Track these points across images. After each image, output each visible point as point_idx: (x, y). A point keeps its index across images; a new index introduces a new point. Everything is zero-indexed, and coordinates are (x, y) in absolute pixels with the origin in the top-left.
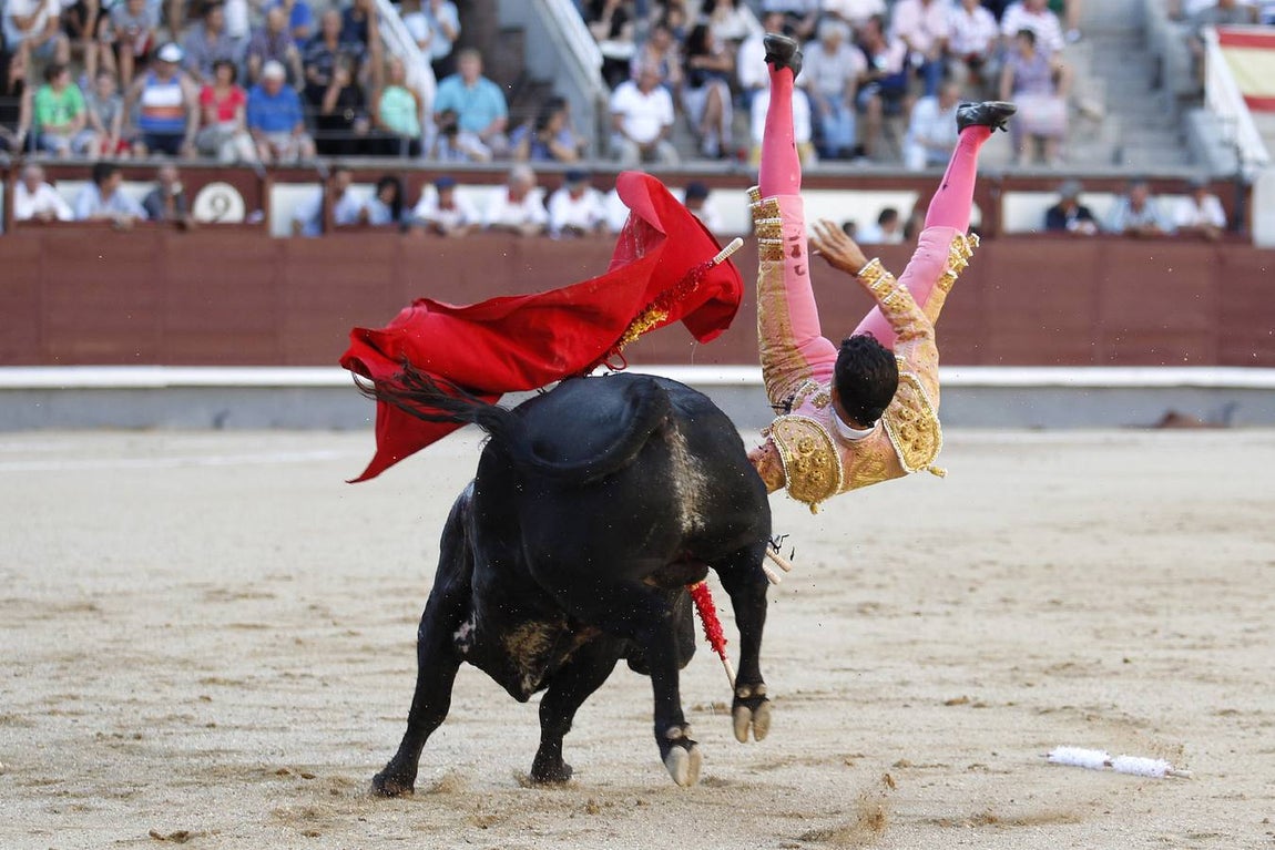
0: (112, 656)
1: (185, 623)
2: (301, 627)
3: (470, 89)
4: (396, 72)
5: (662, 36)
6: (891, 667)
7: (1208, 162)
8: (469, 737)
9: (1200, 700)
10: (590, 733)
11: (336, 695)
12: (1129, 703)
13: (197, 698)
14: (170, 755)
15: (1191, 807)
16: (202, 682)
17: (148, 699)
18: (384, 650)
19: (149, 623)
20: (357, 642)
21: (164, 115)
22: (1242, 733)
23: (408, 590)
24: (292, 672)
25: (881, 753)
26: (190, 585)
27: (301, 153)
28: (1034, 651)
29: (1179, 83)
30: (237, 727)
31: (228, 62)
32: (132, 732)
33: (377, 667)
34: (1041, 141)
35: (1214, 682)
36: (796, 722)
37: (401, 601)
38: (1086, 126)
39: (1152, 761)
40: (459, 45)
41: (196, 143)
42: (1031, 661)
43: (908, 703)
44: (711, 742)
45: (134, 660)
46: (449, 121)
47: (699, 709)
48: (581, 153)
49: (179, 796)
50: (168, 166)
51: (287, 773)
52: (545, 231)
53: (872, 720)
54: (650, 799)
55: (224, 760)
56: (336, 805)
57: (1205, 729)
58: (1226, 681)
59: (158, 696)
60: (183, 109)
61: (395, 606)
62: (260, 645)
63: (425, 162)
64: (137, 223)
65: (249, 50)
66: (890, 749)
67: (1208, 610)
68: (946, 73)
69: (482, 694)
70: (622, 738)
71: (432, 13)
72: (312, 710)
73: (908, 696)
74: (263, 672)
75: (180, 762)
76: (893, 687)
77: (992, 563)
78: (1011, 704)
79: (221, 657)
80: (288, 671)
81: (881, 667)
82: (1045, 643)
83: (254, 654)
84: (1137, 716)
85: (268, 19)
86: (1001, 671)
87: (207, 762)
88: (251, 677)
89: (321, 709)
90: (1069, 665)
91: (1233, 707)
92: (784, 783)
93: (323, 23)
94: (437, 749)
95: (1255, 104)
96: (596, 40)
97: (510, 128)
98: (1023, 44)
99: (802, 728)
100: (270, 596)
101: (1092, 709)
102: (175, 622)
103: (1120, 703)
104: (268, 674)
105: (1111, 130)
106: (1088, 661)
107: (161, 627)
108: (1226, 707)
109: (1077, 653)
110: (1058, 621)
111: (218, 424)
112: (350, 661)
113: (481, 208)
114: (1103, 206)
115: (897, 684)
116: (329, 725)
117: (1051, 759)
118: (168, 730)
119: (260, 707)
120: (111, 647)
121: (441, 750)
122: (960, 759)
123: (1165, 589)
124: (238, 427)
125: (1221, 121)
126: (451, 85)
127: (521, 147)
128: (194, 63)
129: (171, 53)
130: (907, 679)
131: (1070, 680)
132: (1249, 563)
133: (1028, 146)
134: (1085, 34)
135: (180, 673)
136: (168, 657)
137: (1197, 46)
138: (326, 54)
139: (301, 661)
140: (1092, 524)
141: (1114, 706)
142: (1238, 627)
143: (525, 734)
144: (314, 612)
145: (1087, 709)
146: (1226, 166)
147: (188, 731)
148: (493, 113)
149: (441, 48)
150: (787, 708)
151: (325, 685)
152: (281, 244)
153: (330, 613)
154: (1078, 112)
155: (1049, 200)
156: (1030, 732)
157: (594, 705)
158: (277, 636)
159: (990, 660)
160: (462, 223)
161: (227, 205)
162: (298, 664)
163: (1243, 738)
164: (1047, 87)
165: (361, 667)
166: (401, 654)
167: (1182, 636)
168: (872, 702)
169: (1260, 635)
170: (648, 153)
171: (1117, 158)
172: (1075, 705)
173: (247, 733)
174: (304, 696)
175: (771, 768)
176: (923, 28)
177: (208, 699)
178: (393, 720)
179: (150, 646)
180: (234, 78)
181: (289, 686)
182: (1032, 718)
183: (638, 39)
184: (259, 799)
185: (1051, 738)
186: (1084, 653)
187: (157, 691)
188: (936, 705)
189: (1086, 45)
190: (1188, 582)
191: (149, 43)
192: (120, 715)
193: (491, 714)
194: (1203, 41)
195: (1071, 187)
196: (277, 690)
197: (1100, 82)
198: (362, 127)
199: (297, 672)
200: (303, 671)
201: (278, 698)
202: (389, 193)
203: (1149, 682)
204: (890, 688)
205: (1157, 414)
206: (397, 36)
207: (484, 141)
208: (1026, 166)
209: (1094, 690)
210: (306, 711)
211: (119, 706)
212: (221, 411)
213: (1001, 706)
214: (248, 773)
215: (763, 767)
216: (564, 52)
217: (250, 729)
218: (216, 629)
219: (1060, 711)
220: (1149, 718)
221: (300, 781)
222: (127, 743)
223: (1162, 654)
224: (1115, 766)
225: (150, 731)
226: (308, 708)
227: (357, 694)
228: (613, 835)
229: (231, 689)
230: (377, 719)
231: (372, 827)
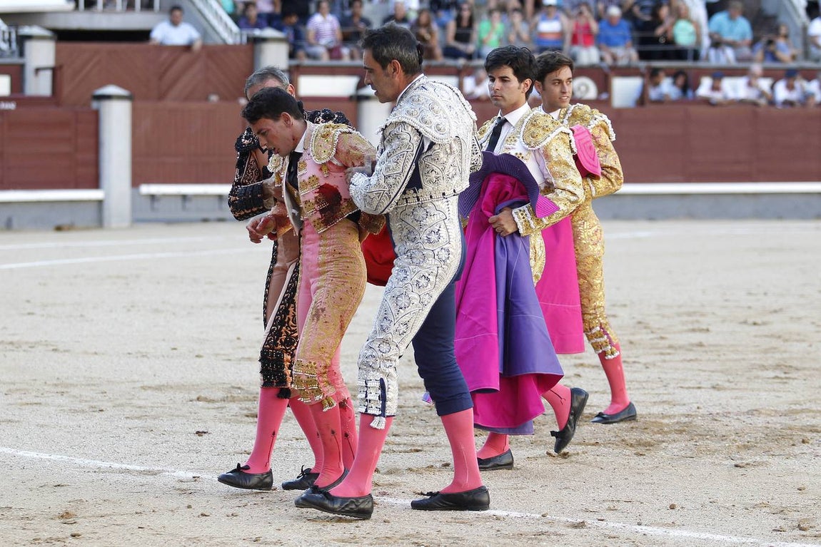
2: (633, 334)
4: (683, 11)
8: (732, 398)
10: (803, 396)
11: (654, 373)
13: (573, 375)
16: (576, 366)
18: (681, 347)
20: (666, 343)
21: (551, 38)
23: (695, 313)
27: (630, 59)
30: (596, 392)
33: (677, 357)
37: (690, 319)
48: (794, 58)
60: (561, 34)
61: (686, 322)
69: (739, 373)
89: (644, 382)
94: (714, 405)
97: (753, 44)
112: (662, 354)
113: (735, 89)
116: (650, 391)
121: (716, 406)
127: (759, 54)
144: (640, 325)
151: (647, 368)
153: (649, 326)
157: (805, 380)
161: (587, 89)
162: (631, 355)
165: (667, 358)
166: (691, 350)
173: (602, 395)
174: (636, 374)
177: (579, 376)
193: (744, 385)
199: (631, 360)
200: (634, 360)
202: (681, 80)
226: (637, 381)
227: (666, 373)
228: (817, 456)
229: (592, 370)
230: (678, 388)
231: (676, 450)
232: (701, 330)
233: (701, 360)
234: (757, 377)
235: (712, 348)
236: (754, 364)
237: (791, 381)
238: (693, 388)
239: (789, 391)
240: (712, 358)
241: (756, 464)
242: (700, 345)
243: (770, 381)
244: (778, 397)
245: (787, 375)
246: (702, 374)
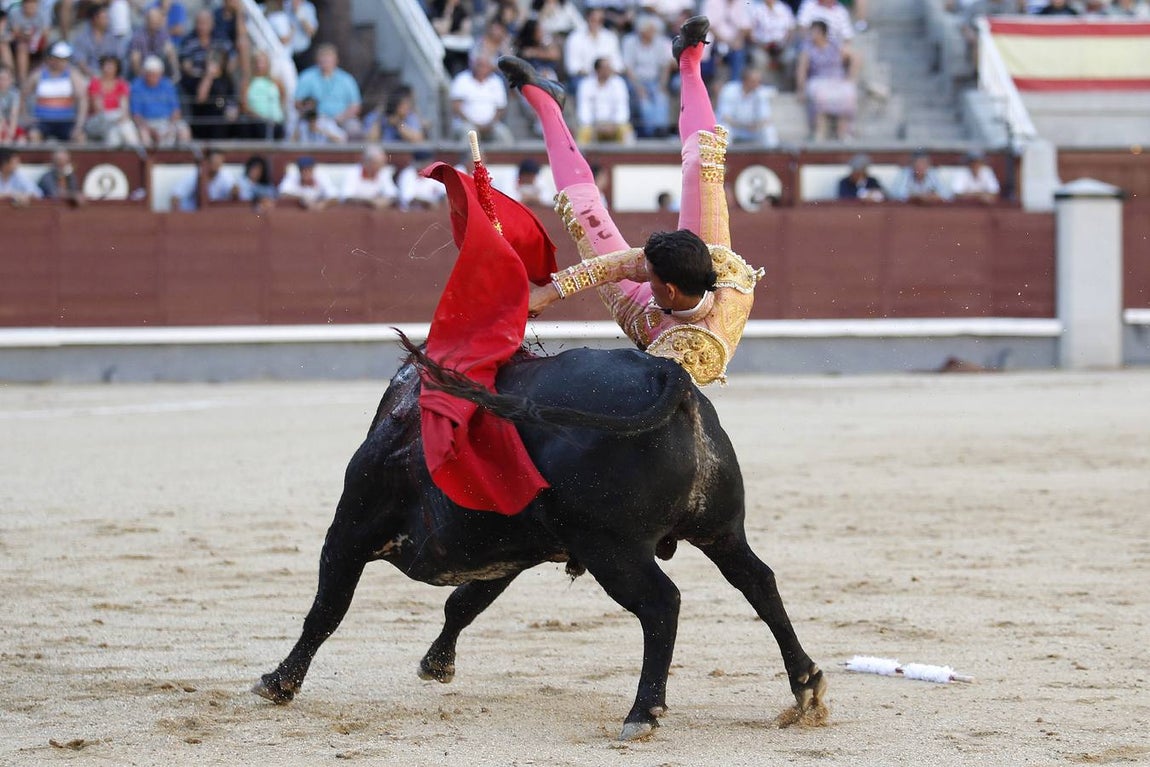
0: (14, 585)
1: (79, 555)
2: (182, 558)
3: (327, 79)
4: (262, 65)
5: (497, 30)
6: (707, 587)
7: (982, 137)
8: (332, 654)
9: (980, 613)
11: (214, 618)
12: (916, 618)
13: (90, 621)
14: (67, 672)
15: (974, 709)
16: (96, 607)
17: (47, 624)
18: (256, 576)
19: (47, 555)
20: (233, 570)
21: (55, 105)
22: (1017, 642)
23: (277, 524)
24: (174, 597)
25: (698, 663)
26: (83, 521)
27: (178, 138)
28: (833, 573)
29: (955, 67)
30: (126, 647)
31: (114, 58)
32: (33, 652)
33: (249, 592)
34: (834, 120)
35: (993, 597)
36: (622, 637)
37: (270, 533)
38: (874, 106)
39: (939, 668)
40: (317, 40)
41: (85, 130)
42: (829, 581)
43: (722, 619)
44: (547, 656)
45: (34, 588)
46: (309, 107)
47: (536, 626)
48: (426, 135)
49: (75, 708)
50: (60, 151)
51: (170, 687)
52: (395, 203)
53: (689, 635)
54: (492, 707)
55: (116, 676)
56: (215, 715)
57: (985, 639)
58: (1003, 596)
59: (57, 620)
60: (73, 99)
61: (265, 538)
62: (146, 574)
63: (288, 144)
64: (33, 201)
65: (131, 46)
66: (707, 660)
67: (986, 534)
68: (749, 60)
70: (468, 652)
71: (293, 12)
72: (192, 631)
73: (721, 613)
74: (149, 598)
75: (75, 679)
76: (708, 604)
77: (795, 494)
78: (812, 619)
79: (112, 585)
80: (171, 596)
81: (696, 587)
82: (842, 564)
83: (140, 582)
84: (925, 628)
85: (148, 19)
86: (804, 590)
87: (100, 678)
88: (138, 603)
89: (200, 630)
90: (863, 583)
91: (1009, 620)
92: (612, 691)
93: (197, 21)
95: (1023, 84)
96: (438, 34)
97: (363, 113)
98: (816, 34)
99: (628, 642)
100: (155, 530)
101: (884, 622)
102: (71, 555)
103: (909, 617)
104: (154, 599)
105: (896, 109)
106: (880, 580)
107: (58, 559)
108: (1004, 620)
109: (869, 572)
110: (854, 544)
111: (107, 378)
112: (227, 587)
113: (339, 184)
114: (891, 177)
115: (712, 602)
116: (208, 644)
117: (849, 667)
118: (65, 651)
119: (146, 629)
120: (13, 576)
122: (768, 667)
123: (948, 515)
124: (125, 380)
125: (993, 100)
126: (311, 76)
127: (373, 128)
128: (82, 58)
129: (62, 50)
130: (720, 597)
131: (865, 597)
132: (1022, 491)
133: (823, 126)
134: (871, 25)
135: (74, 600)
136: (64, 586)
137: (971, 34)
138: (200, 49)
139: (182, 588)
140: (883, 459)
141: (904, 619)
142: (1013, 548)
143: (382, 650)
144: (194, 545)
145: (879, 622)
146: (998, 140)
147: (82, 650)
148: (348, 101)
149: (302, 43)
150: (615, 624)
151: (204, 608)
152: (162, 218)
153: (208, 544)
154: (866, 93)
155: (841, 172)
156: (830, 643)
158: (161, 566)
159: (794, 580)
160: (321, 198)
161: (113, 184)
162: (179, 590)
163: (1019, 646)
164: (838, 71)
165: (236, 593)
166: (271, 581)
167: (964, 557)
168: (690, 618)
169: (1033, 555)
170: (486, 134)
171: (901, 134)
172: (870, 619)
173: (135, 652)
174: (186, 619)
175: (600, 677)
176: (728, 21)
177: (100, 622)
178: (264, 639)
179: (49, 576)
180: (119, 71)
181: (172, 611)
182: (832, 631)
183: (476, 33)
184: (146, 712)
185: (849, 648)
186: (877, 573)
187: (55, 616)
188: (746, 620)
189: (873, 35)
190: (969, 509)
191: (43, 41)
192: (22, 637)
193: (351, 633)
194: (976, 30)
195: (861, 160)
196: (161, 613)
197: (885, 67)
198: (232, 114)
199: (179, 597)
200: (185, 597)
201: (162, 621)
202: (256, 171)
203: (934, 598)
204: (705, 606)
205: (939, 360)
206: (262, 32)
207: (340, 125)
208: (821, 141)
209: (886, 606)
210: (186, 632)
211: (21, 629)
212: (109, 367)
213: (804, 620)
214: (137, 688)
215: (592, 677)
216: (411, 45)
217: (138, 648)
218: (107, 560)
219: (856, 624)
220: (937, 629)
221: (182, 695)
222: (29, 662)
223: (946, 573)
224: (905, 673)
225: (49, 651)
226: (188, 630)
227: (233, 617)
228: (461, 739)
229: (120, 613)
230: (250, 638)
231: (247, 734)
232: (286, 550)
233: (286, 596)
234: (371, 621)
235: (302, 578)
236: (367, 601)
237: (423, 624)
238: (274, 638)
239: (419, 641)
240: (302, 591)
241: (368, 754)
242: (286, 572)
243: (391, 625)
244: (403, 650)
245: (416, 617)
246: (288, 617)
